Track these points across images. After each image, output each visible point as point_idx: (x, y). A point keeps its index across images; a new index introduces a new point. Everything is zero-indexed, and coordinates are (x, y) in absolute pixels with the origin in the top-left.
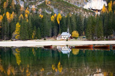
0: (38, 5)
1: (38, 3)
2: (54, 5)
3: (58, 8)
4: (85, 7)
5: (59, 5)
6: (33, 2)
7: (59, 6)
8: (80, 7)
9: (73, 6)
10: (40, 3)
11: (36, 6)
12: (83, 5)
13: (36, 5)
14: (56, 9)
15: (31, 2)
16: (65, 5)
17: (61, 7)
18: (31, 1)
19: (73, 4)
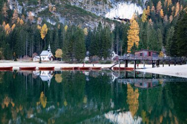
0: (39, 12)
1: (39, 8)
2: (61, 13)
3: (67, 17)
4: (107, 16)
5: (68, 12)
6: (32, 7)
7: (68, 14)
8: (99, 15)
9: (90, 14)
10: (43, 9)
11: (36, 14)
12: (104, 13)
13: (37, 12)
14: (64, 19)
15: (30, 8)
16: (77, 12)
17: (71, 16)
18: (30, 6)
19: (90, 11)
